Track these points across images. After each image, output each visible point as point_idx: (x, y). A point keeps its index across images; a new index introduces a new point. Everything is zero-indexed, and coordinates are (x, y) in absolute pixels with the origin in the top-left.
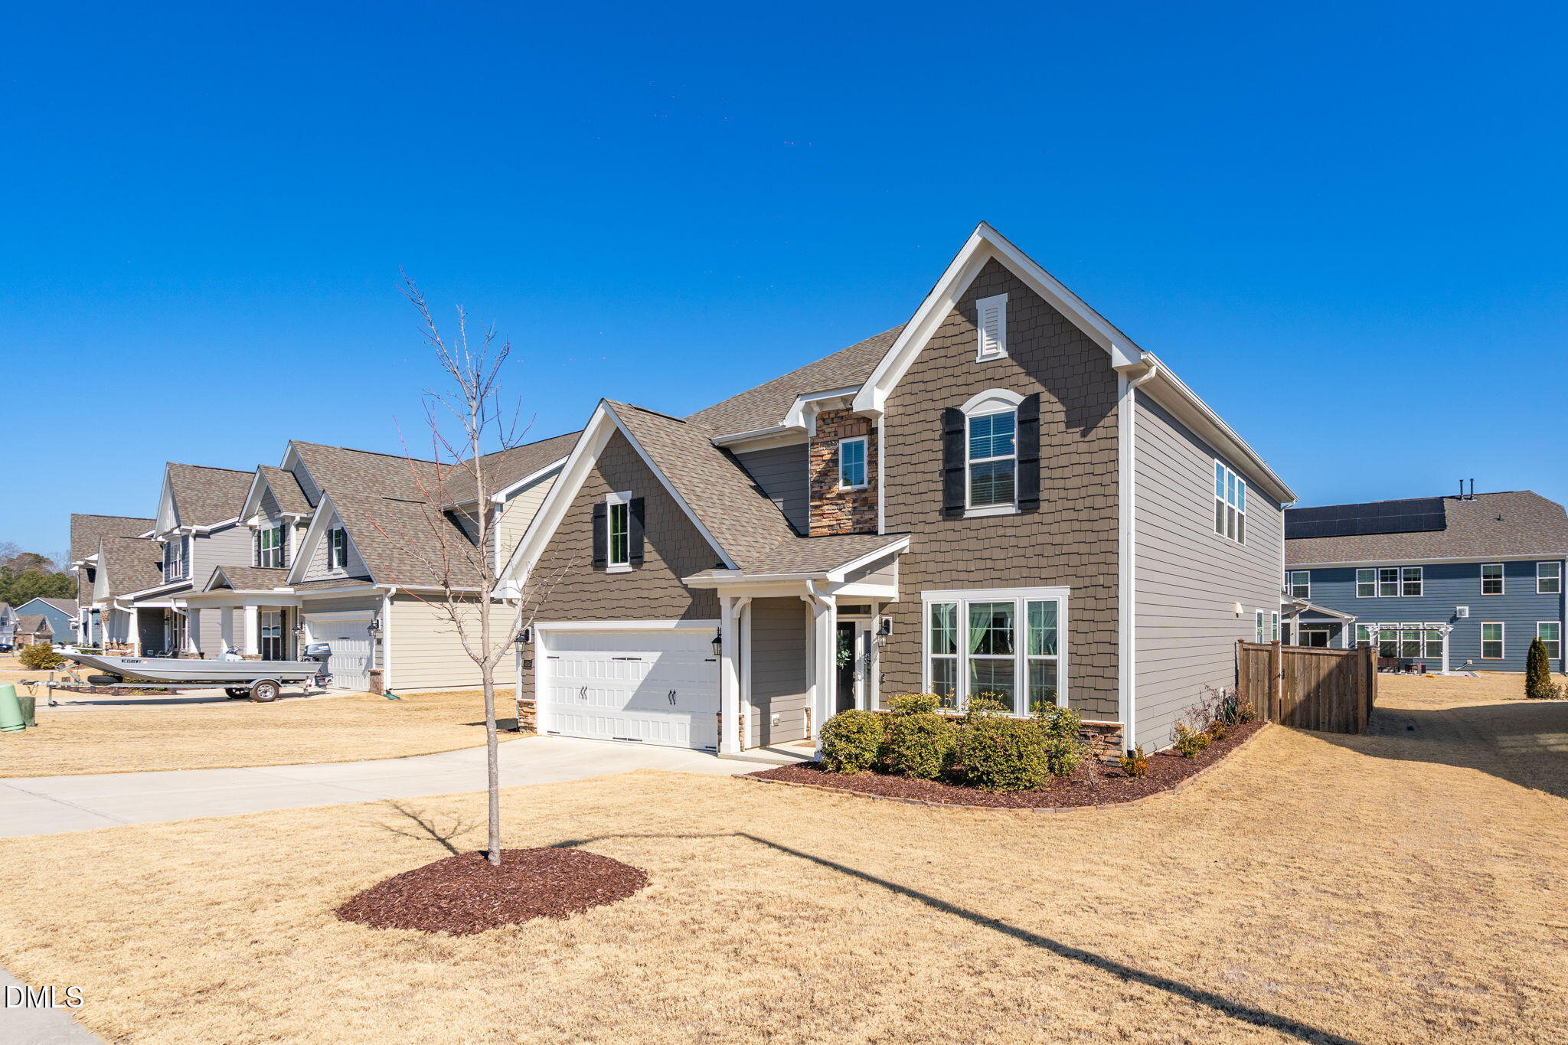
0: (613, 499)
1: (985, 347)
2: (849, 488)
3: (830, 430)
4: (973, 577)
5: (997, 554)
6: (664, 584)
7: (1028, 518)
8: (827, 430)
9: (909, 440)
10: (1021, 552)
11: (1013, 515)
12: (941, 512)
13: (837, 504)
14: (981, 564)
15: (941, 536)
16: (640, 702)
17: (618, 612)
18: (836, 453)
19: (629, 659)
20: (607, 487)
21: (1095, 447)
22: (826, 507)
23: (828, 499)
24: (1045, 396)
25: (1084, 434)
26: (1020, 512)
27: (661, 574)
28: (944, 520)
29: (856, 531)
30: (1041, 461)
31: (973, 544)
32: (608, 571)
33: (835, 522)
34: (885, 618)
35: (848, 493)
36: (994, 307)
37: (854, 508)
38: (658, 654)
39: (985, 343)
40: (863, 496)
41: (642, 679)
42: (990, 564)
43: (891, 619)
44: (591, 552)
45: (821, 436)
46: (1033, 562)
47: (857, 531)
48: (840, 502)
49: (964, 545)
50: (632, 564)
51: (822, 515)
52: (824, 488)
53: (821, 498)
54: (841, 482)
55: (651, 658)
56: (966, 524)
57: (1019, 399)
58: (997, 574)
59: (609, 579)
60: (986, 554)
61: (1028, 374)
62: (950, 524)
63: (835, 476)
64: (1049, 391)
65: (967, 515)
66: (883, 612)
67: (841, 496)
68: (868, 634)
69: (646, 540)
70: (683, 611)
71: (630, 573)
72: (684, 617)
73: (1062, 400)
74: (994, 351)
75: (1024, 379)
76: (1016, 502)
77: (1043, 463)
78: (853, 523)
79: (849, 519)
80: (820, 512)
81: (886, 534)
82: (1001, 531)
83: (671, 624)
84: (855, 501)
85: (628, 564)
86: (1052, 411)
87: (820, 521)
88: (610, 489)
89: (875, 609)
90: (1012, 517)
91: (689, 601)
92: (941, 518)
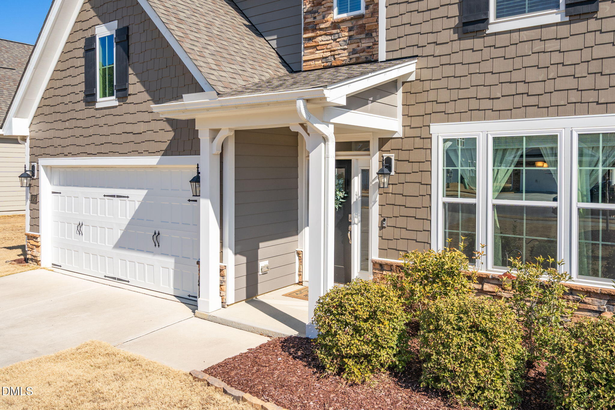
0: (101, 32)
2: (344, 16)
4: (498, 105)
5: (532, 75)
7: (579, 27)
10: (569, 70)
11: (557, 24)
12: (456, 29)
13: (331, 35)
14: (510, 89)
15: (455, 58)
16: (128, 243)
17: (106, 149)
19: (118, 196)
20: (96, 20)
22: (320, 38)
23: (321, 29)
26: (567, 19)
28: (460, 39)
29: (352, 62)
31: (499, 65)
32: (98, 106)
33: (329, 54)
34: (386, 155)
35: (343, 21)
37: (350, 37)
38: (144, 192)
40: (360, 22)
41: (129, 218)
42: (522, 88)
43: (392, 156)
44: (82, 87)
46: (586, 83)
47: (354, 61)
48: (334, 31)
49: (486, 67)
50: (119, 98)
51: (315, 47)
52: (318, 18)
53: (314, 29)
54: (336, 10)
55: (137, 196)
56: (489, 41)
58: (533, 100)
59: (98, 114)
60: (517, 76)
62: (468, 43)
63: (329, 4)
65: (492, 29)
66: (383, 149)
67: (336, 25)
68: (365, 174)
69: (130, 71)
70: (164, 146)
71: (116, 107)
72: (167, 152)
76: (562, 7)
78: (349, 53)
79: (344, 49)
80: (314, 44)
81: (387, 61)
82: (538, 46)
83: (153, 161)
84: (350, 29)
85: (114, 98)
87: (313, 53)
88: (98, 22)
89: (374, 145)
90: (555, 28)
91: (171, 135)
92: (456, 36)
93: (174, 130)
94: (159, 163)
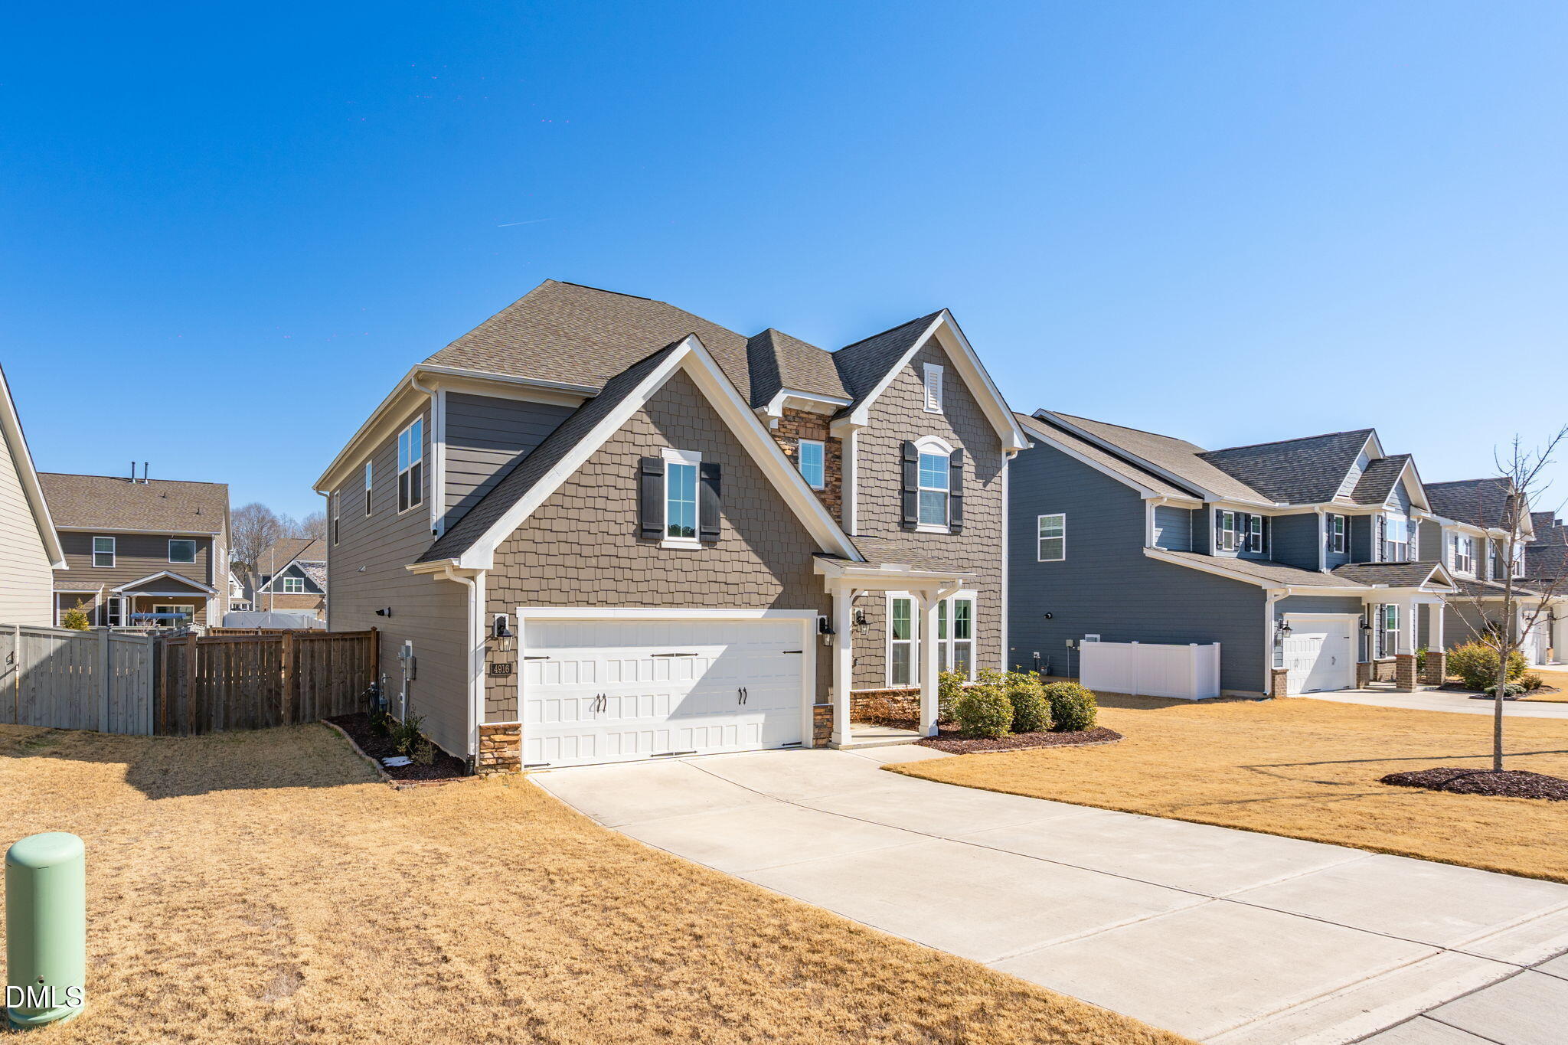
0: (672, 456)
1: (930, 402)
3: (792, 427)
6: (747, 568)
7: (954, 538)
8: (788, 427)
9: (877, 458)
11: (946, 534)
12: (899, 524)
16: (692, 707)
17: (679, 598)
18: (796, 450)
19: (677, 655)
20: (660, 440)
21: (989, 495)
24: (965, 452)
25: (985, 485)
26: (950, 532)
27: (744, 556)
28: (901, 531)
30: (964, 498)
32: (664, 545)
34: (857, 609)
36: (934, 371)
38: (723, 648)
39: (930, 398)
41: (697, 679)
44: (632, 517)
45: (783, 430)
50: (701, 541)
55: (712, 653)
56: (916, 536)
57: (951, 450)
59: (663, 555)
61: (955, 432)
62: (905, 535)
64: (967, 448)
65: (918, 529)
70: (771, 600)
71: (698, 550)
72: (773, 606)
73: (974, 458)
74: (935, 407)
75: (954, 436)
76: (948, 525)
77: (964, 500)
81: (858, 536)
82: (937, 545)
83: (758, 614)
85: (697, 540)
86: (969, 465)
88: (666, 443)
90: (944, 536)
91: (780, 589)
92: (899, 529)
93: (783, 584)
94: (764, 616)
